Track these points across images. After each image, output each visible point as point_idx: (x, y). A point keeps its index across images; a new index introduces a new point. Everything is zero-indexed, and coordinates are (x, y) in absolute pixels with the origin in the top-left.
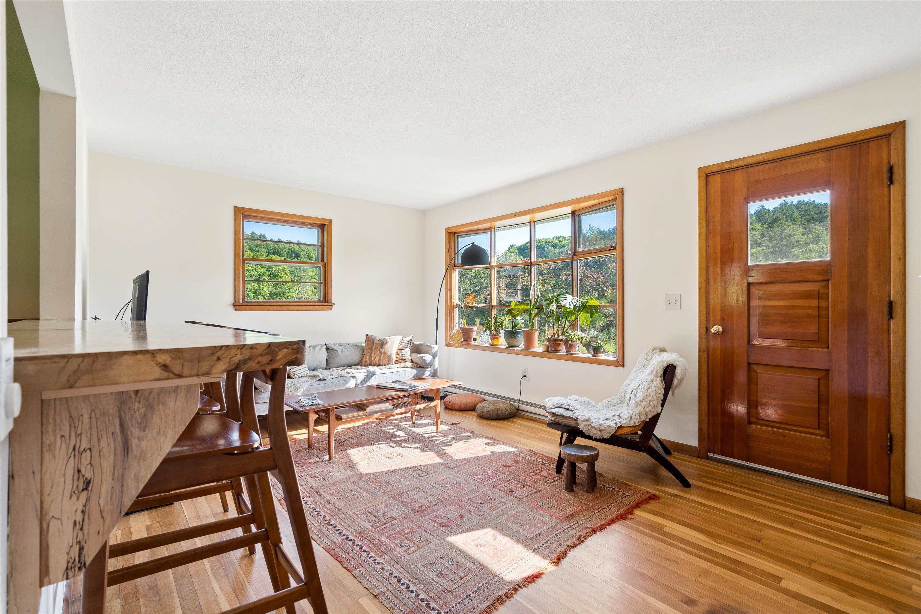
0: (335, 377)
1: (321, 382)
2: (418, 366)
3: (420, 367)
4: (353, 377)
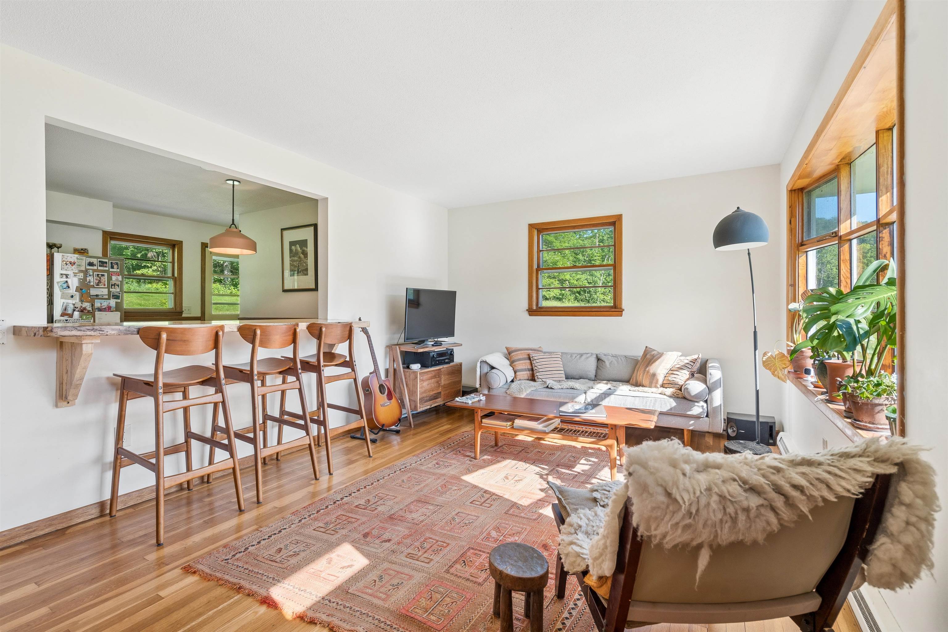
3: (685, 398)
4: (585, 392)
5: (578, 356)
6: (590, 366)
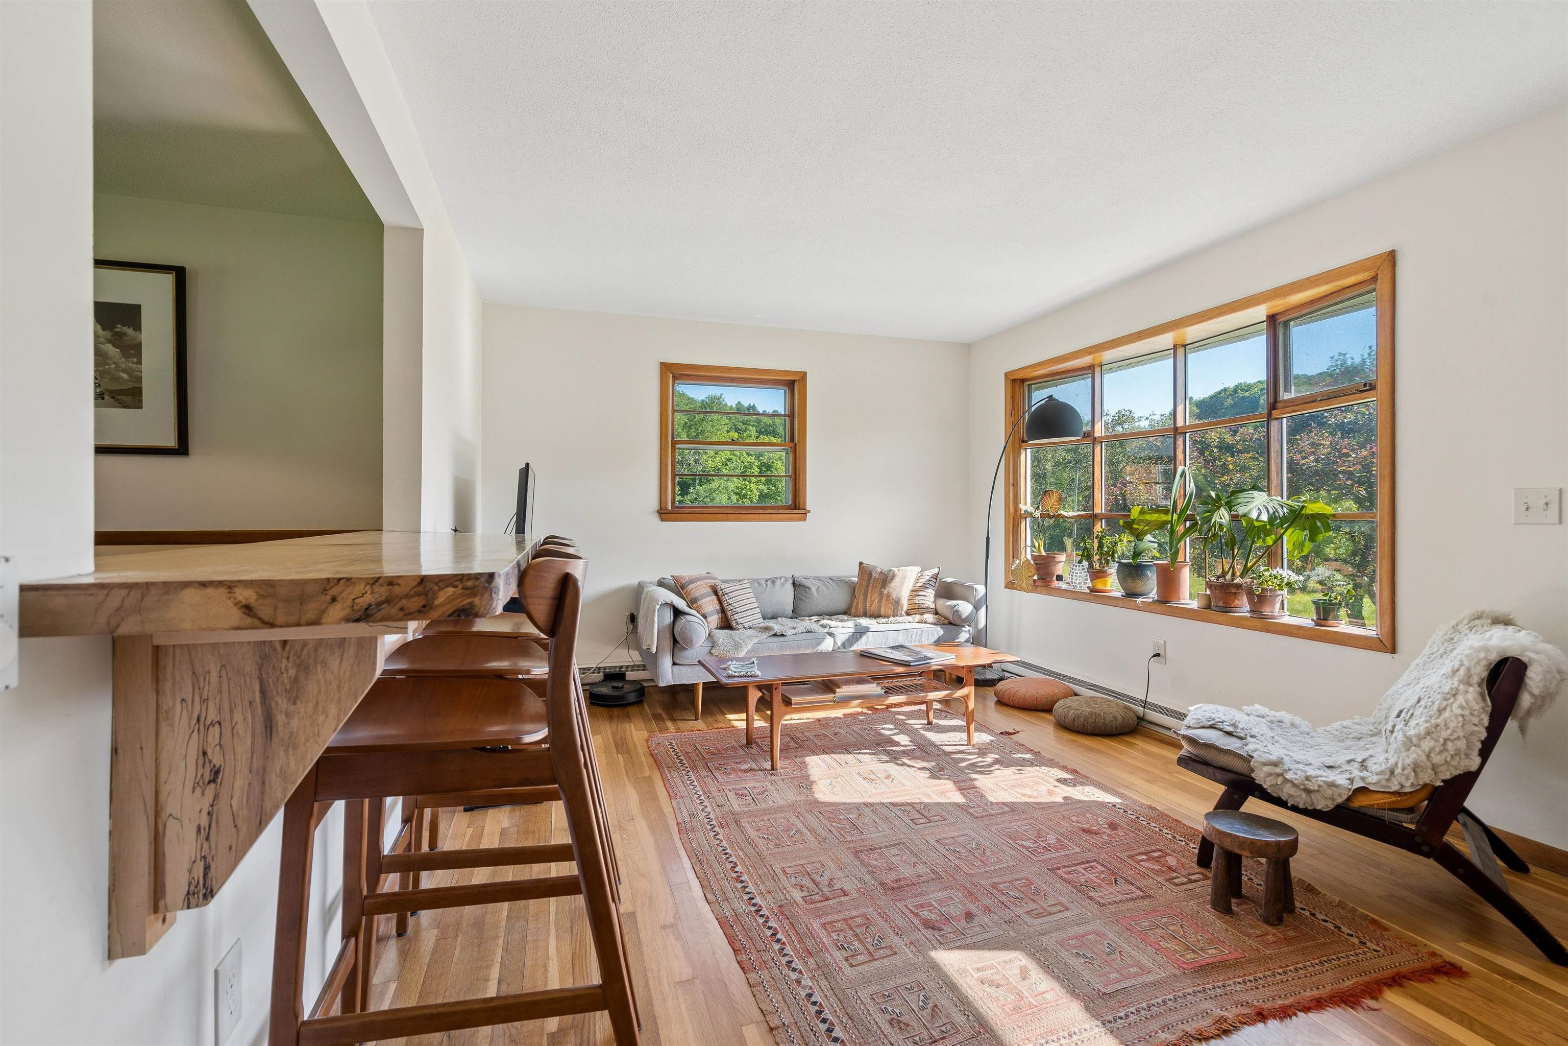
0: (800, 631)
1: (776, 639)
2: (946, 622)
3: (950, 623)
4: (830, 634)
5: (769, 582)
6: (786, 596)
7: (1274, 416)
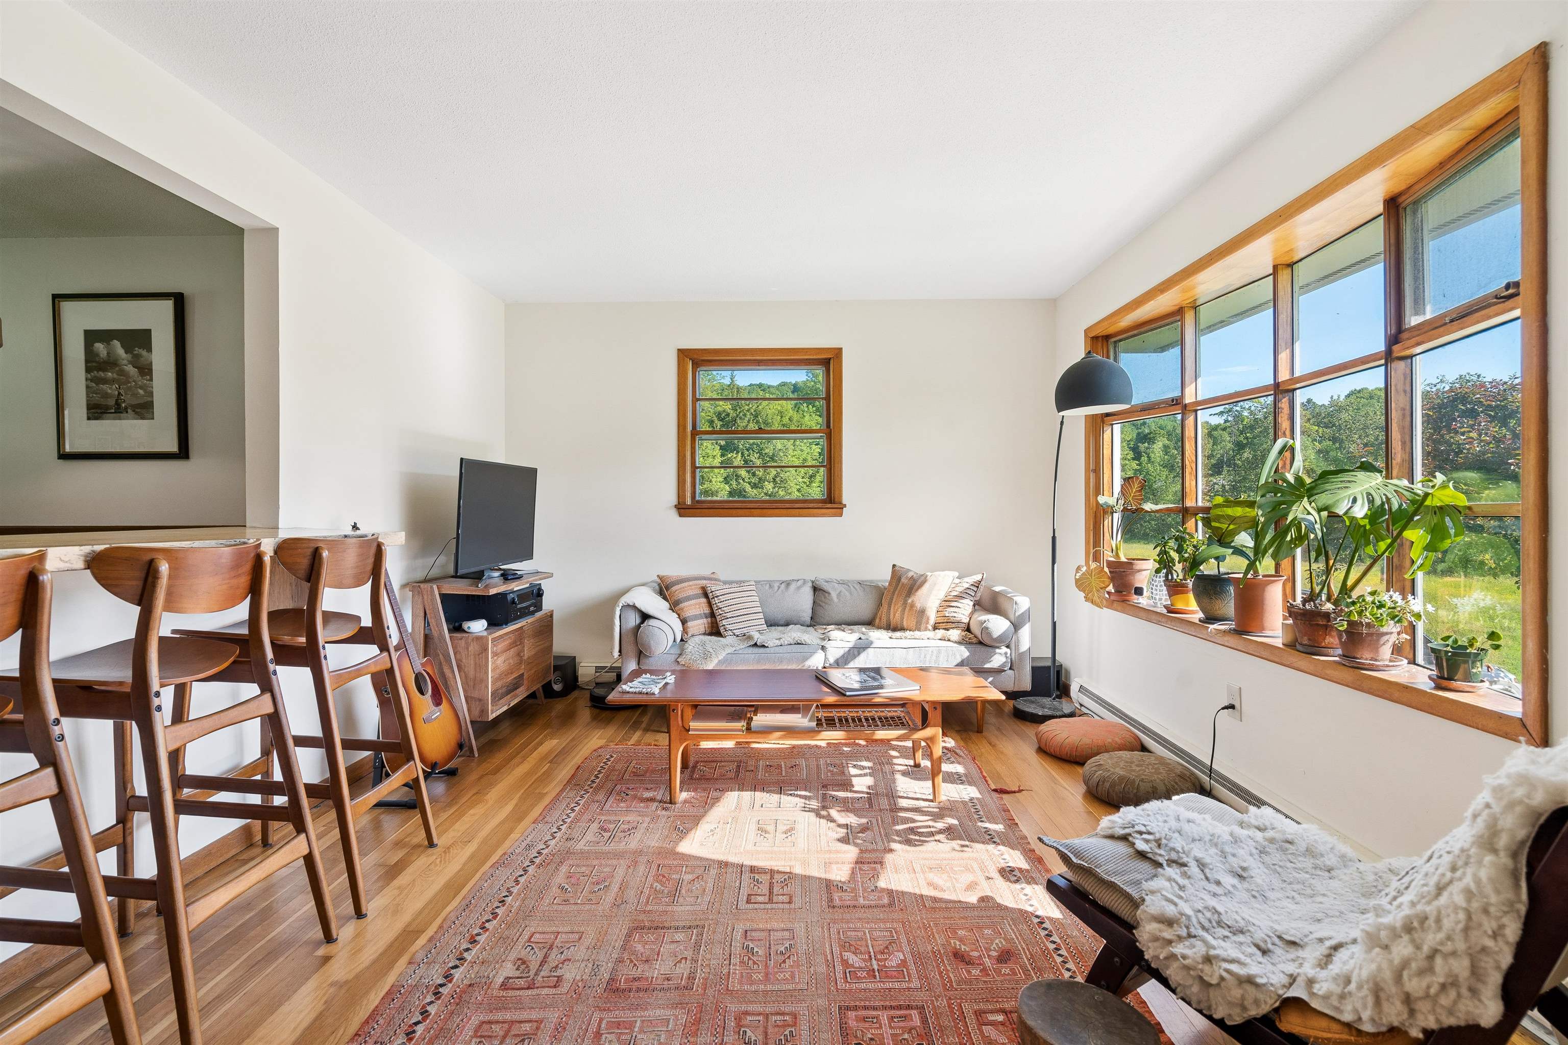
0: (786, 643)
1: (756, 650)
2: (974, 640)
3: (981, 643)
4: (823, 648)
5: (783, 586)
6: (804, 602)
7: (1395, 354)
